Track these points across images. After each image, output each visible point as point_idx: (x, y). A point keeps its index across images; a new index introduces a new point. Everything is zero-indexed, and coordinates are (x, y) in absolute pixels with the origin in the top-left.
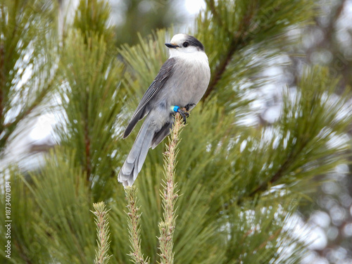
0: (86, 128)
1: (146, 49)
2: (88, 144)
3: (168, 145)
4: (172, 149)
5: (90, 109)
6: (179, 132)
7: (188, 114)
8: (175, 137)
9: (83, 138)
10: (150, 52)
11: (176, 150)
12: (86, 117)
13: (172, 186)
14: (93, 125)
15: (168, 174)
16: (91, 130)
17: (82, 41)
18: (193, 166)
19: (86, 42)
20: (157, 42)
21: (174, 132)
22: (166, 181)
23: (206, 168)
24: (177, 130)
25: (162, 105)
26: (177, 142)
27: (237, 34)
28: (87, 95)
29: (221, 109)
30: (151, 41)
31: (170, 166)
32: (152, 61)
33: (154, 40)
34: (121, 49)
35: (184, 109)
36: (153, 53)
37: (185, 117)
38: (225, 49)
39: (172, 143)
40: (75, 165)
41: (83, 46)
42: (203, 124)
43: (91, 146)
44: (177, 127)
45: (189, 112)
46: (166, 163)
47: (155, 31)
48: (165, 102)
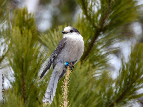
0: (22, 76)
1: (53, 36)
3: (64, 82)
4: (66, 84)
5: (24, 67)
6: (69, 75)
7: (73, 66)
8: (67, 78)
9: (21, 82)
11: (68, 85)
12: (22, 71)
13: (66, 103)
14: (26, 75)
15: (64, 97)
16: (25, 77)
17: (20, 32)
18: (77, 95)
19: (22, 33)
20: (58, 32)
21: (67, 75)
22: (63, 100)
23: (84, 96)
24: (68, 75)
25: (61, 62)
26: (68, 80)
27: (99, 27)
28: (23, 60)
30: (55, 32)
31: (65, 93)
32: (56, 42)
33: (57, 31)
34: (40, 36)
35: (71, 64)
36: (56, 38)
38: (93, 34)
39: (66, 81)
41: (20, 35)
42: (82, 74)
43: (25, 86)
44: (68, 73)
45: (74, 65)
46: (63, 91)
47: (57, 26)
48: (62, 60)
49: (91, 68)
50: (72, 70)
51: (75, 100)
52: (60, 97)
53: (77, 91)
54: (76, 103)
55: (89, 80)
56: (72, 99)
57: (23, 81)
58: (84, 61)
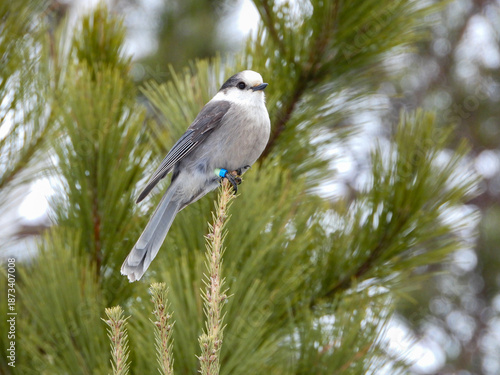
0: (94, 201)
1: (181, 87)
2: (98, 223)
3: (212, 224)
4: (218, 230)
5: (100, 173)
6: (227, 205)
7: (239, 180)
8: (221, 213)
9: (90, 215)
10: (186, 93)
11: (222, 232)
12: (95, 185)
13: (217, 283)
14: (104, 196)
15: (212, 266)
16: (102, 203)
17: (89, 77)
18: (247, 255)
19: (94, 78)
20: (196, 79)
21: (221, 205)
22: (209, 276)
23: (266, 257)
24: (225, 203)
25: (201, 168)
26: (225, 220)
27: (307, 66)
28: (96, 155)
29: (286, 173)
30: (188, 77)
31: (215, 254)
32: (189, 105)
33: (193, 74)
34: (145, 88)
35: (235, 173)
36: (190, 93)
37: (235, 184)
38: (290, 86)
39: (218, 221)
40: (80, 254)
41: (89, 85)
42: (260, 196)
43: (101, 227)
44: (226, 198)
45: (241, 177)
46: (209, 250)
47: (194, 62)
48: (205, 163)
49: (285, 181)
50: (235, 189)
51: (240, 267)
52: (199, 259)
53: (245, 245)
54: (243, 275)
55: (280, 213)
56: (233, 264)
57: (95, 214)
58: (266, 161)
